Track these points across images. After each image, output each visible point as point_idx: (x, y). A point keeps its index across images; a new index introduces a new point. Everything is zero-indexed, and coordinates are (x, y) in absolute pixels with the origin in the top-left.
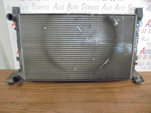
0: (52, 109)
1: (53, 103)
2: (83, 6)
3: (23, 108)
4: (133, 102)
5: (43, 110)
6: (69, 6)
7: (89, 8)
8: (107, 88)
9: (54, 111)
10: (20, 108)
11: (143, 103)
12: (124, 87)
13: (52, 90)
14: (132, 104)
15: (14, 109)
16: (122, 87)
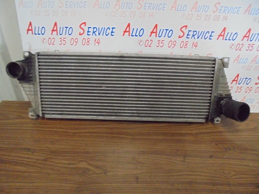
0: (86, 161)
1: (88, 152)
2: (140, 4)
3: (43, 158)
4: (211, 157)
5: (73, 162)
6: (118, 4)
7: (149, 7)
8: (173, 135)
9: (88, 164)
10: (39, 158)
11: (227, 158)
12: (201, 133)
13: (88, 134)
14: (209, 159)
15: (29, 158)
16: (197, 134)
